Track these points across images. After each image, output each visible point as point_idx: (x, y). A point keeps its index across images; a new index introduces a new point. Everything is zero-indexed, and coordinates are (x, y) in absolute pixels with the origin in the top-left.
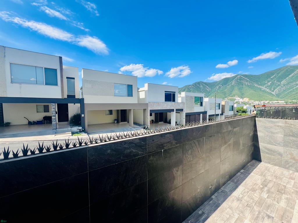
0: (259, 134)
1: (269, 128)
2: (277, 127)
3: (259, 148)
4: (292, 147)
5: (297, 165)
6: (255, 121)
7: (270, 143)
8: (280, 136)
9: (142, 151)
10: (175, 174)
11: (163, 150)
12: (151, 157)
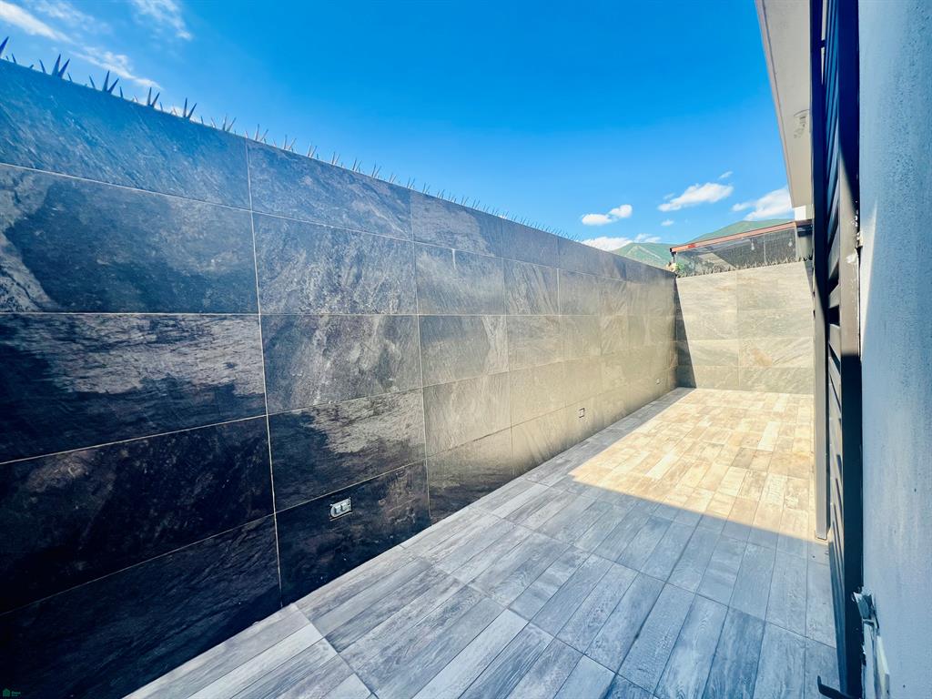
0: (687, 318)
1: (706, 297)
2: (723, 293)
3: (688, 355)
4: (754, 335)
5: (770, 374)
6: (675, 285)
7: (710, 335)
8: (729, 314)
9: (399, 226)
10: (488, 332)
11: (454, 250)
12: (425, 253)
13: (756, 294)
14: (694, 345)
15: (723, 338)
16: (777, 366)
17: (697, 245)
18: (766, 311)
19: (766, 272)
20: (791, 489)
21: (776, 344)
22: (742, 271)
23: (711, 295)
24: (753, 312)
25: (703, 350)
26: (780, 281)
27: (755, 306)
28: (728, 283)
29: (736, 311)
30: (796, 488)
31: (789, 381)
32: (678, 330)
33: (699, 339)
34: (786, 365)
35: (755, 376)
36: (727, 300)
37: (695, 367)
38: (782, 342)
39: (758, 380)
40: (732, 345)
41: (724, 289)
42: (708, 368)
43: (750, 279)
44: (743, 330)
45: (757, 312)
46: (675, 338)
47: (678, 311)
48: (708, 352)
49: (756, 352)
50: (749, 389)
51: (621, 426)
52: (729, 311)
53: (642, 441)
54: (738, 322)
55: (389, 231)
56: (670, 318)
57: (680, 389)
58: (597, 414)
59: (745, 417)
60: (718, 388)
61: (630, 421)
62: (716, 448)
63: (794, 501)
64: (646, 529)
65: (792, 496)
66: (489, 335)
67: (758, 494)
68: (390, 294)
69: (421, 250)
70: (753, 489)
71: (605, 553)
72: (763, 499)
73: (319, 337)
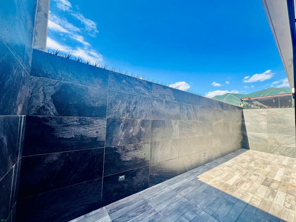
3: (247, 137)
4: (274, 133)
5: (281, 148)
6: (242, 112)
9: (148, 93)
10: (173, 126)
11: (164, 100)
12: (155, 101)
13: (275, 118)
14: (249, 134)
15: (261, 133)
16: (284, 146)
17: (252, 98)
18: (279, 125)
19: (279, 110)
20: (287, 199)
21: (284, 137)
22: (269, 109)
23: (256, 117)
24: (274, 124)
25: (253, 136)
26: (285, 114)
27: (275, 122)
28: (264, 113)
29: (266, 123)
30: (290, 200)
31: (290, 152)
32: (243, 128)
33: (251, 132)
34: (288, 146)
35: (275, 149)
36: (263, 119)
37: (249, 142)
38: (286, 137)
39: (276, 150)
40: (265, 135)
41: (262, 115)
42: (255, 143)
43: (273, 112)
44: (269, 131)
45: (276, 124)
46: (242, 130)
47: (243, 121)
48: (256, 137)
49: (275, 139)
50: (273, 153)
51: (219, 161)
52: (264, 123)
53: (226, 168)
54: (267, 127)
55: (145, 95)
56: (240, 123)
57: (243, 149)
58: (210, 155)
59: (269, 165)
60: (259, 151)
61: (222, 159)
62: (256, 176)
63: (288, 205)
64: (224, 205)
65: (288, 203)
66: (174, 127)
67: (272, 199)
68: (144, 113)
69: (154, 100)
70: (270, 197)
71: (208, 211)
72: (274, 202)
73: (122, 125)
